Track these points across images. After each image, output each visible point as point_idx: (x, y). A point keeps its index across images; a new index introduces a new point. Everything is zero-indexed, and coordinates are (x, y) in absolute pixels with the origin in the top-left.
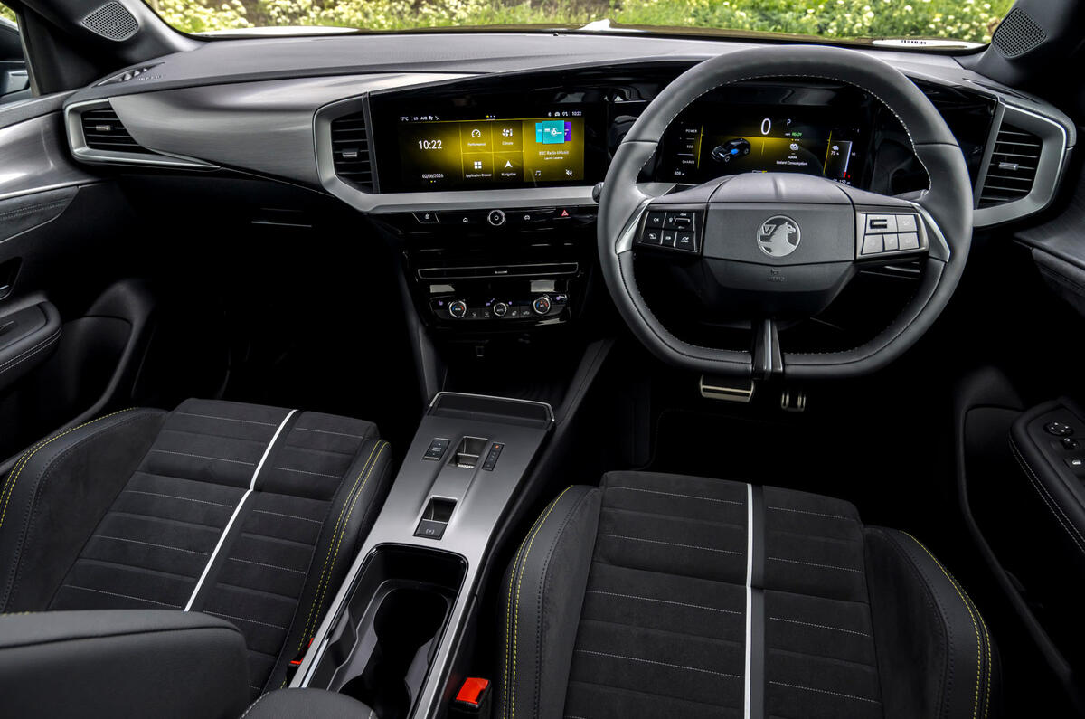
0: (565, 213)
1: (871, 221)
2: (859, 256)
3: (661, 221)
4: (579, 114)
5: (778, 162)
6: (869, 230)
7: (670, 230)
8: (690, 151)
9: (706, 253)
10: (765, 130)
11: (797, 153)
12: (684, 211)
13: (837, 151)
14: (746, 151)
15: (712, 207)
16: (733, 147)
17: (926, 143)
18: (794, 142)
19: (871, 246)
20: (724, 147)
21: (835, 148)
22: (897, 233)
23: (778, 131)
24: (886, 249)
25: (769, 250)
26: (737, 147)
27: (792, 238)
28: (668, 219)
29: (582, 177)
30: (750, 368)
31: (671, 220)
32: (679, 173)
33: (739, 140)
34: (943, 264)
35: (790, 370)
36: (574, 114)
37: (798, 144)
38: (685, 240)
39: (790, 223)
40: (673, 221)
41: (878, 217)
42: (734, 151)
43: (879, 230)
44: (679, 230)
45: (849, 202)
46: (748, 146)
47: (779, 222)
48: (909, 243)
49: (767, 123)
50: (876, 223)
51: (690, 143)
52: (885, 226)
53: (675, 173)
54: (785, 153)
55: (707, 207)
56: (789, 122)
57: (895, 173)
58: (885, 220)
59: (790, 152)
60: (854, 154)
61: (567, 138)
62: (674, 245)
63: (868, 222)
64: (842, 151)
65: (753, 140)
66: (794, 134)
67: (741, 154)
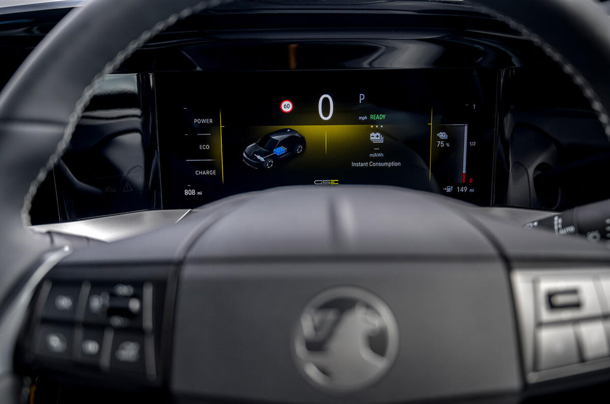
1: (546, 294)
5: (354, 164)
6: (546, 316)
8: (206, 154)
10: (326, 113)
11: (381, 147)
13: (445, 141)
14: (299, 149)
16: (275, 144)
18: (375, 131)
20: (261, 144)
21: (442, 135)
23: (345, 113)
26: (283, 143)
27: (377, 343)
32: (193, 192)
33: (283, 132)
37: (382, 132)
39: (368, 307)
42: (280, 151)
45: (491, 250)
46: (301, 140)
47: (343, 306)
49: (326, 101)
50: (560, 300)
51: (205, 141)
52: (577, 305)
53: (187, 192)
54: (364, 149)
56: (362, 97)
57: (537, 169)
58: (574, 292)
59: (372, 146)
60: (473, 144)
64: (454, 140)
65: (308, 131)
66: (372, 117)
67: (291, 155)
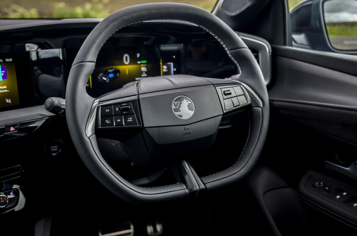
0: (12, 129)
1: (224, 92)
2: (225, 111)
3: (111, 110)
4: (11, 60)
6: (225, 97)
7: (118, 115)
9: (146, 125)
10: (127, 61)
11: (146, 72)
12: (124, 103)
13: (166, 69)
14: (118, 75)
15: (141, 96)
16: (110, 73)
17: (235, 49)
18: (143, 66)
19: (228, 105)
20: (105, 73)
21: (165, 67)
22: (237, 96)
24: (235, 106)
25: (181, 116)
26: (112, 73)
28: (115, 109)
29: (18, 103)
30: (187, 191)
31: (117, 109)
33: (112, 68)
34: (260, 109)
35: (208, 186)
36: (7, 60)
37: (146, 67)
38: (130, 120)
39: (186, 99)
40: (119, 109)
41: (226, 89)
42: (111, 75)
43: (229, 96)
44: (125, 115)
45: (210, 83)
46: (118, 71)
48: (243, 101)
49: (126, 57)
50: (227, 92)
52: (230, 94)
54: (139, 73)
55: (139, 97)
56: (138, 55)
58: (229, 91)
60: (175, 69)
61: (4, 77)
62: (124, 124)
63: (223, 92)
64: (169, 69)
65: (121, 68)
66: (142, 62)
67: (115, 77)
